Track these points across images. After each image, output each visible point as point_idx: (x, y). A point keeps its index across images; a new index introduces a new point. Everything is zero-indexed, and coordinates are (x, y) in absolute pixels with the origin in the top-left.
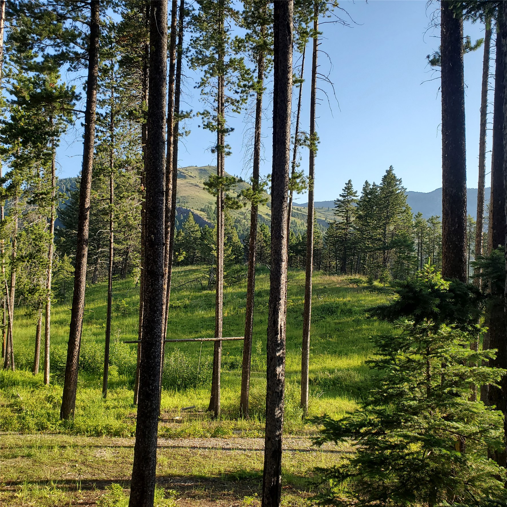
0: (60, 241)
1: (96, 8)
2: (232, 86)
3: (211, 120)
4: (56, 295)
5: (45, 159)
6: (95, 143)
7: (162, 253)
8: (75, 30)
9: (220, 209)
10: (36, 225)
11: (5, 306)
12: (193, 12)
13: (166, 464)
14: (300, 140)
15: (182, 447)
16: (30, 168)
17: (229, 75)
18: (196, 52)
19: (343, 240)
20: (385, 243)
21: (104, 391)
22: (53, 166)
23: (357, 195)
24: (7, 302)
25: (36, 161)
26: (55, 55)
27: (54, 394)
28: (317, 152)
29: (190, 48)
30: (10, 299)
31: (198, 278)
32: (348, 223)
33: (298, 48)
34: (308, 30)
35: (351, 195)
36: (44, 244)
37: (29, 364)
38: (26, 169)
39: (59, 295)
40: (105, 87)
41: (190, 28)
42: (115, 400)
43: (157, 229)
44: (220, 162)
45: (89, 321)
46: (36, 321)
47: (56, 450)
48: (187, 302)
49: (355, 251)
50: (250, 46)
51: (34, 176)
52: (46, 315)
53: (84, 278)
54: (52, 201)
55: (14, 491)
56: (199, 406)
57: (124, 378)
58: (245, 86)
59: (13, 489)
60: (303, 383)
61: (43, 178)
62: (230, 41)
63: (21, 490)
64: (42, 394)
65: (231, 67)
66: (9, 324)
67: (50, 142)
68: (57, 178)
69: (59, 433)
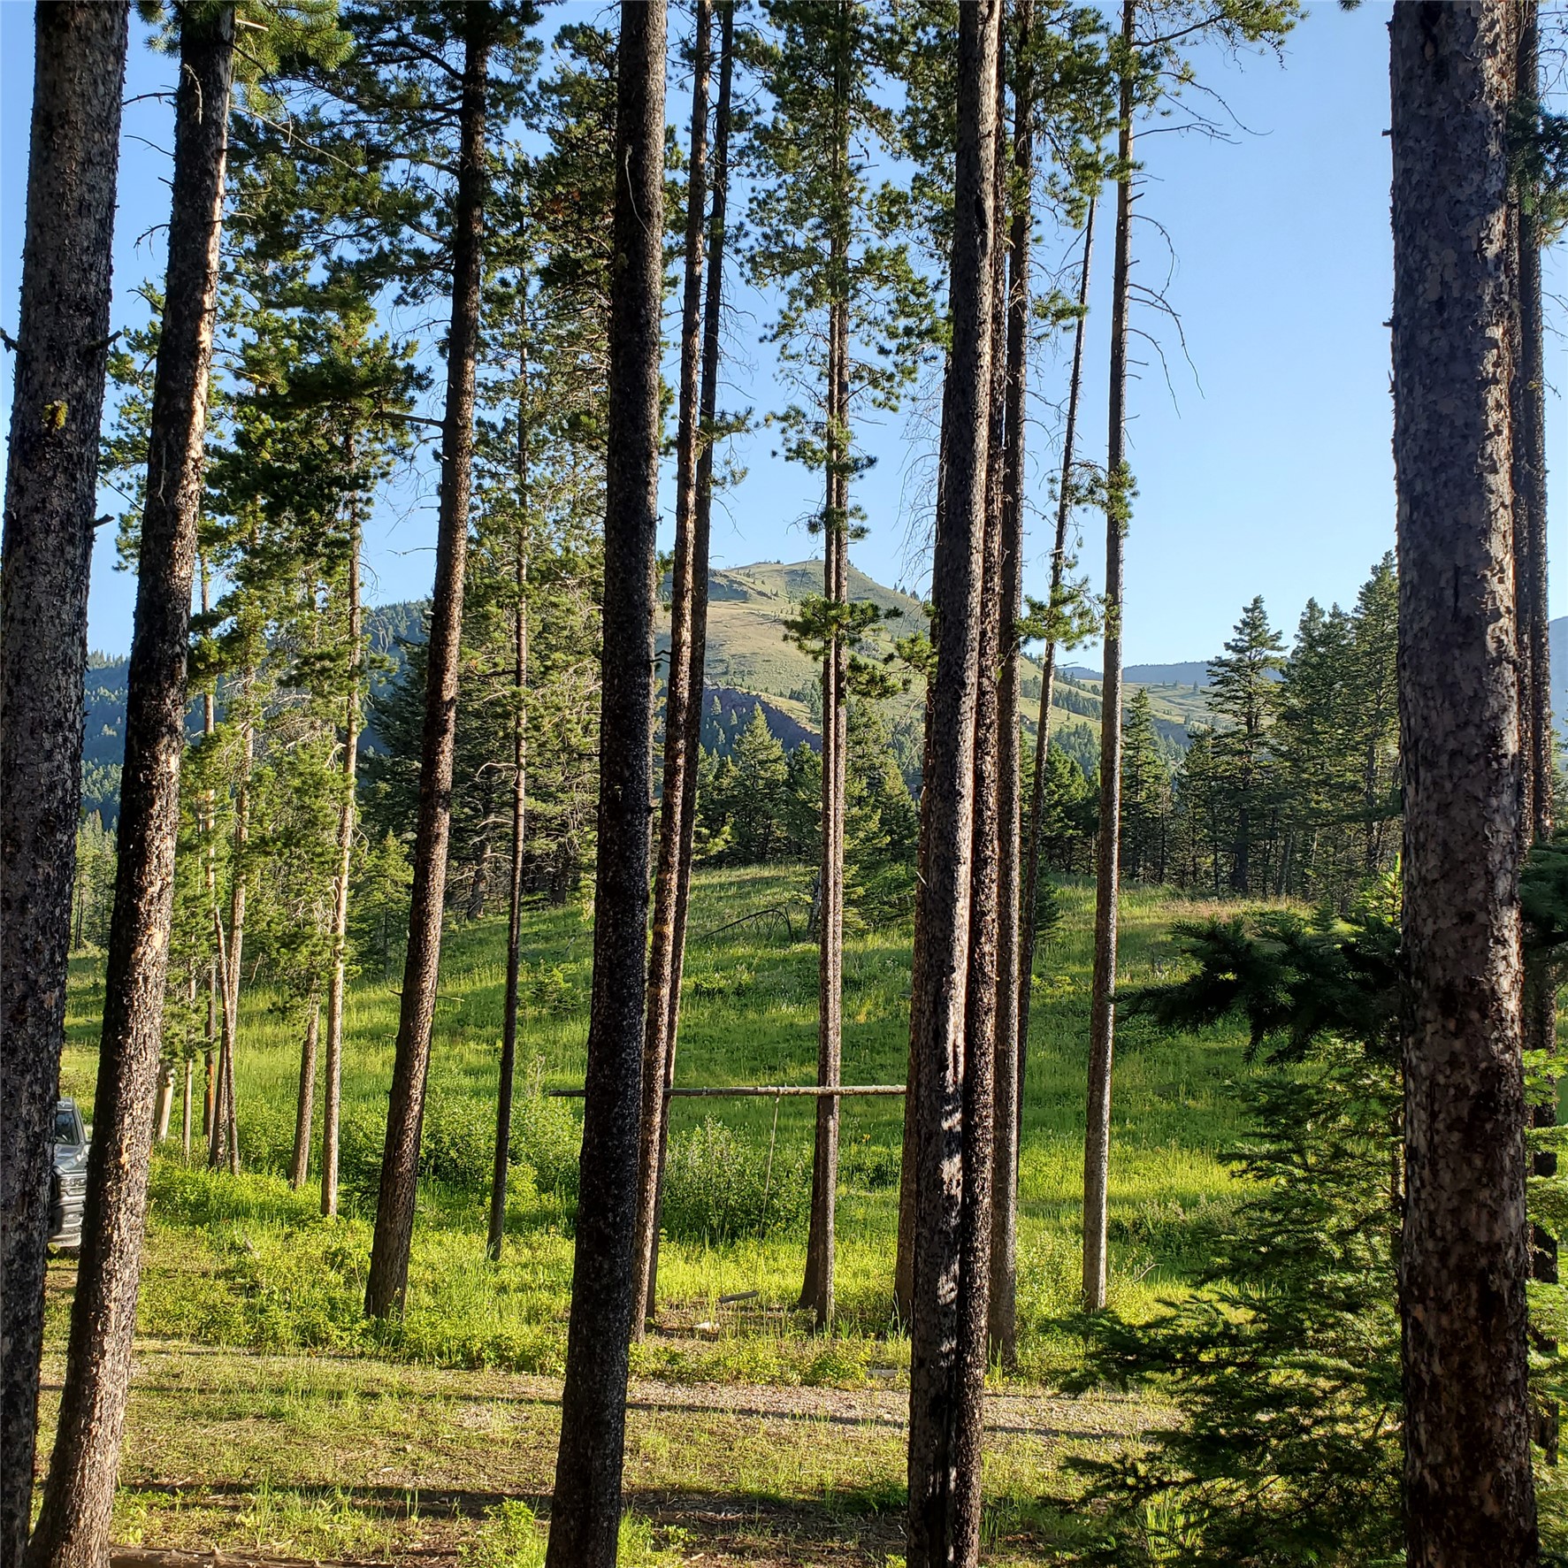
0: (375, 791)
1: (477, 123)
2: (874, 331)
3: (808, 436)
4: (361, 954)
5: (329, 557)
6: (473, 508)
7: (645, 833)
8: (415, 188)
9: (833, 698)
10: (304, 746)
11: (214, 985)
12: (757, 119)
13: (666, 1455)
14: (1077, 488)
15: (715, 1409)
16: (288, 582)
17: (864, 298)
18: (765, 236)
19: (1237, 789)
20: (1370, 797)
21: (494, 1238)
22: (353, 575)
23: (1280, 643)
24: (219, 972)
25: (306, 563)
26: (359, 262)
27: (349, 1244)
28: (1130, 521)
29: (749, 226)
30: (228, 965)
31: (779, 904)
32: (1253, 734)
33: (1069, 213)
34: (1101, 158)
35: (1262, 645)
36: (325, 805)
37: (280, 1154)
38: (277, 588)
39: (369, 951)
40: (502, 346)
41: (748, 165)
42: (525, 1266)
43: (630, 766)
44: (833, 558)
45: (455, 1029)
46: (300, 1029)
47: (351, 1401)
48: (746, 977)
49: (1277, 825)
50: (926, 212)
51: (301, 607)
52: (330, 1012)
53: (437, 904)
54: (351, 678)
55: (235, 1509)
56: (772, 1293)
57: (553, 1202)
58: (908, 331)
59: (230, 1503)
60: (1089, 1233)
61: (324, 610)
62: (866, 198)
63: (254, 1509)
64: (314, 1243)
65: (870, 274)
66: (225, 1035)
67: (346, 506)
68: (363, 611)
69: (362, 1355)
